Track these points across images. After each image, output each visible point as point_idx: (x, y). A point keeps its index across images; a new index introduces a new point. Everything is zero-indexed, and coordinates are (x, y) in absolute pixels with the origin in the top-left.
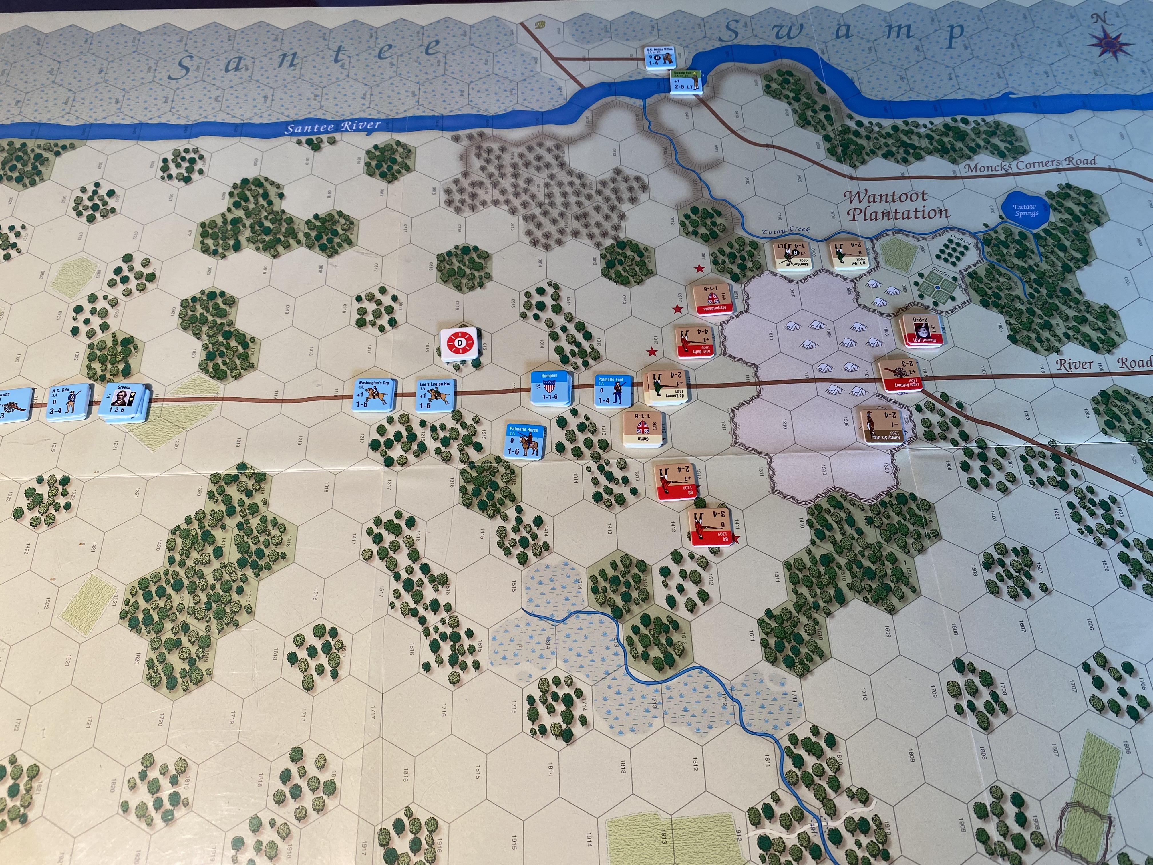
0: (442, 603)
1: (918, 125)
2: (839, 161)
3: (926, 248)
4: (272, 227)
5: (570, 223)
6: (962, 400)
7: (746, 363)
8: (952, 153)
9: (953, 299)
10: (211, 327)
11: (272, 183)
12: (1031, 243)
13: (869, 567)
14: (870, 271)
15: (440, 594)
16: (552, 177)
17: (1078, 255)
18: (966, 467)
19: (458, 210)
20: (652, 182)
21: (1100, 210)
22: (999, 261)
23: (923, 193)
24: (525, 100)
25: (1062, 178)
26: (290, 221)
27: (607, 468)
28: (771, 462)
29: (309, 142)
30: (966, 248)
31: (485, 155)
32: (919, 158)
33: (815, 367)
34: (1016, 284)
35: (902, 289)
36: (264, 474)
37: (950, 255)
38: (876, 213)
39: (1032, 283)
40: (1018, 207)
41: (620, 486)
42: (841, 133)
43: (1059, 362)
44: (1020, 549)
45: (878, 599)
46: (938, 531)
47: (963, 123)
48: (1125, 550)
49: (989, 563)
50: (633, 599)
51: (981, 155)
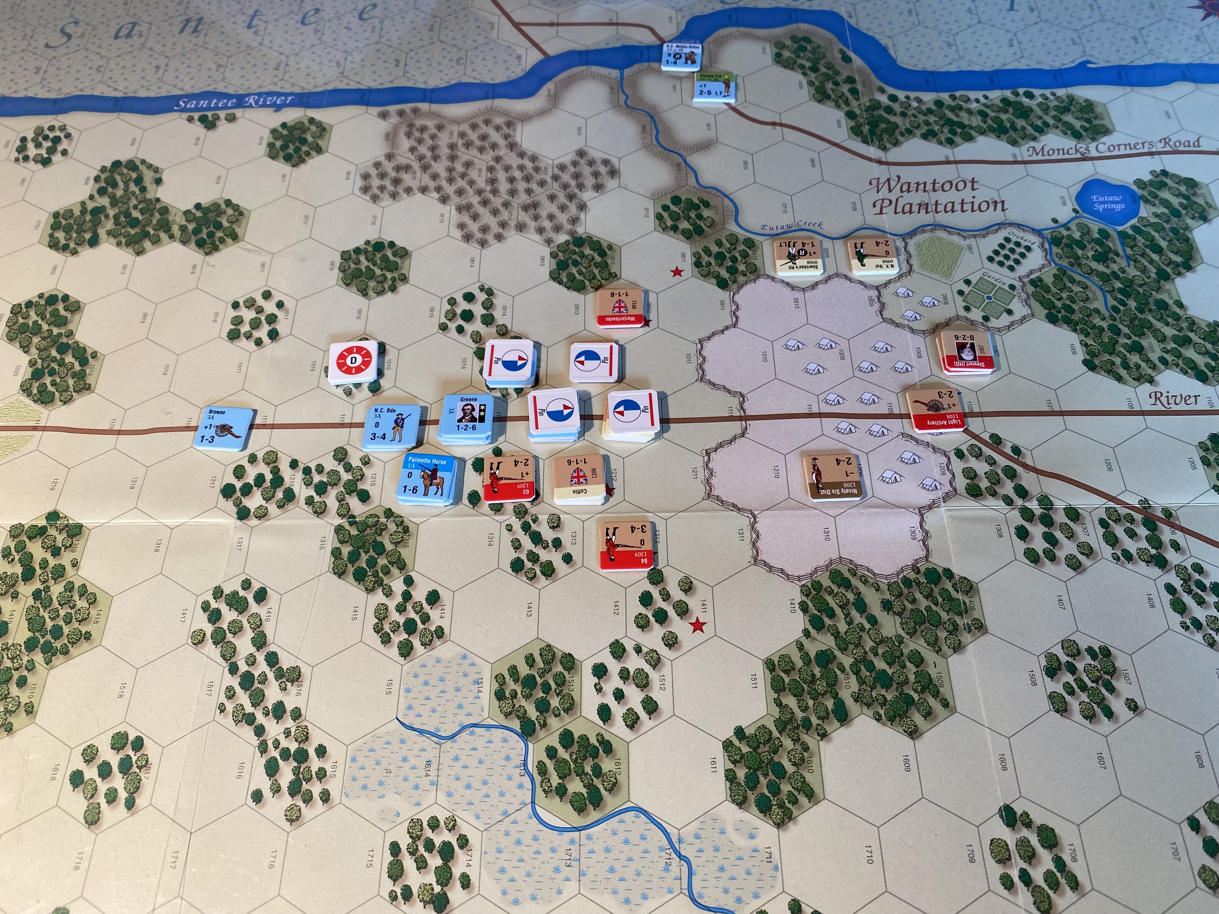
0: (289, 707)
1: (969, 99)
2: (865, 141)
3: (974, 248)
4: (140, 217)
5: (514, 214)
6: (1018, 443)
7: (729, 391)
8: (1012, 133)
9: (1010, 312)
10: (44, 339)
11: (150, 167)
12: (1115, 243)
13: (884, 671)
14: (900, 277)
15: (288, 694)
16: (498, 159)
17: (1178, 259)
18: (1022, 534)
19: (375, 198)
20: (624, 167)
21: (1206, 203)
22: (1072, 265)
23: (973, 181)
24: (474, 70)
25: (1156, 164)
26: (165, 210)
27: (534, 527)
28: (755, 522)
29: (203, 120)
30: (1028, 249)
31: (417, 134)
32: (969, 138)
33: (821, 397)
34: (1094, 294)
35: (942, 300)
36: (80, 527)
37: (1007, 257)
38: (911, 205)
39: (1116, 293)
40: (1098, 198)
41: (550, 551)
42: (868, 109)
43: (1153, 395)
44: (1097, 650)
45: (895, 717)
46: (983, 621)
47: (1027, 97)
49: (1054, 668)
50: (551, 709)
51: (1050, 135)
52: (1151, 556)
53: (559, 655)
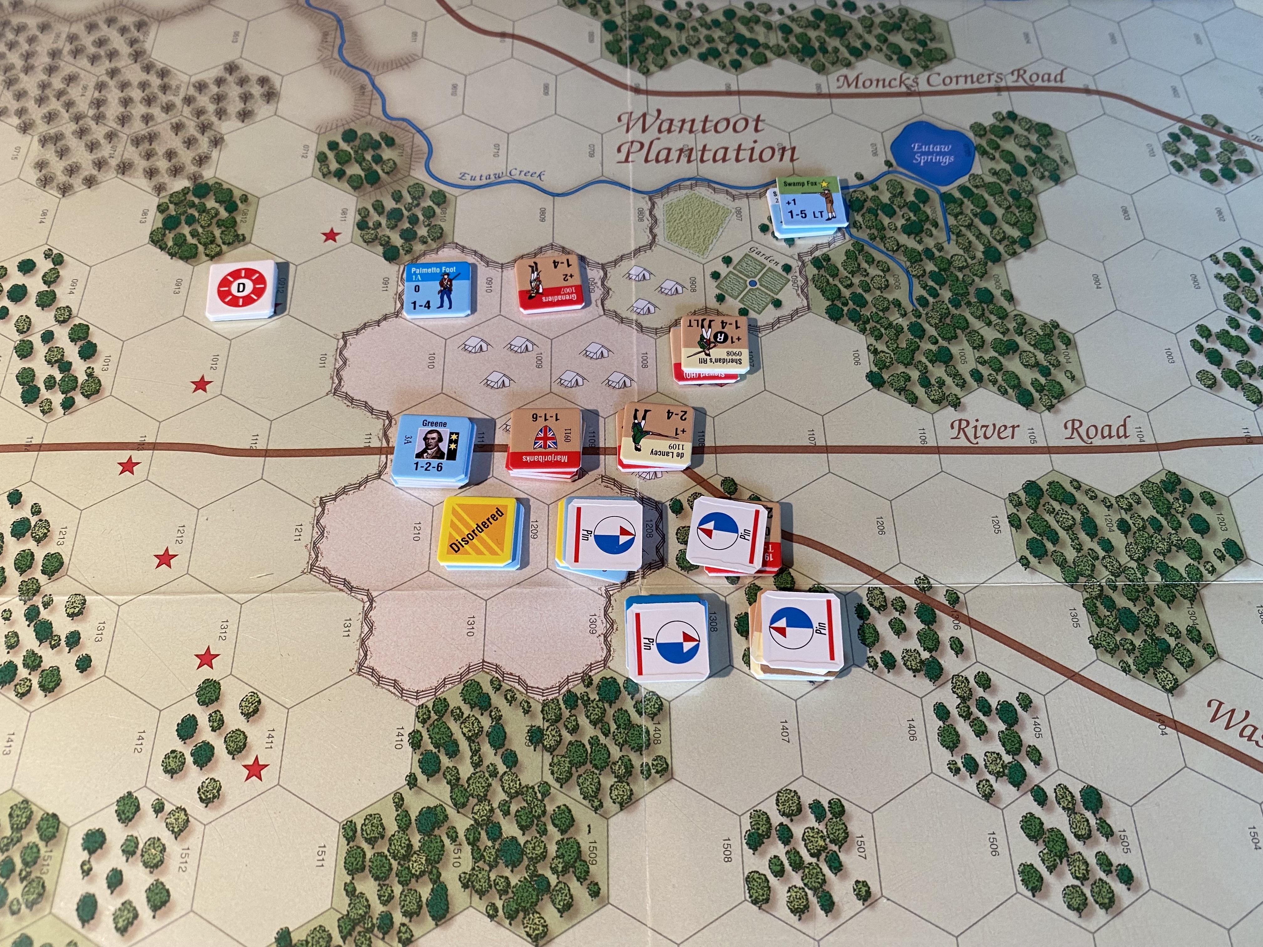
1: (770, 9)
2: (622, 62)
3: (745, 212)
5: (120, 149)
6: (761, 492)
7: (372, 411)
8: (819, 55)
9: (778, 304)
12: (935, 210)
13: (514, 839)
14: (638, 251)
16: (113, 73)
17: (1015, 233)
18: (745, 626)
20: (286, 88)
21: (1062, 158)
23: (758, 119)
25: (1003, 103)
27: (44, 614)
28: (371, 608)
31: (10, 36)
32: (762, 61)
33: (500, 422)
34: (897, 280)
35: (688, 285)
38: (669, 150)
39: (926, 278)
40: (920, 147)
41: (59, 652)
42: (634, 18)
43: (956, 424)
44: (826, 806)
45: (517, 911)
46: (669, 762)
47: (846, 10)
48: (1037, 811)
49: (759, 835)
50: (8, 902)
51: (869, 60)
52: (922, 662)
53: (38, 816)
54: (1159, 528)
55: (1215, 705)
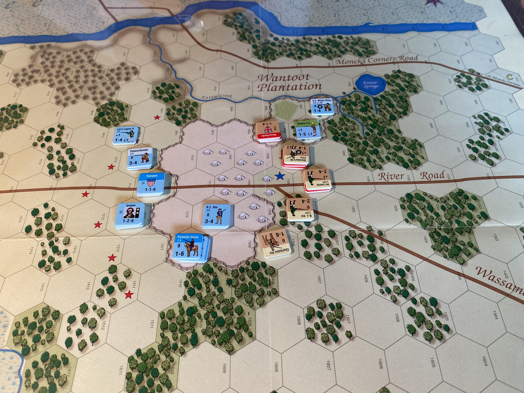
1: (311, 39)
2: (259, 58)
3: (303, 106)
5: (84, 92)
7: (171, 175)
8: (330, 54)
12: (371, 103)
13: (222, 317)
14: (265, 120)
16: (82, 67)
17: (401, 110)
18: (305, 244)
19: (18, 85)
20: (142, 70)
21: (417, 85)
23: (307, 76)
24: (81, 28)
25: (396, 67)
27: (56, 244)
28: (171, 240)
31: (46, 56)
32: (309, 56)
33: (216, 177)
34: (358, 127)
35: (283, 130)
38: (276, 87)
39: (369, 126)
40: (366, 83)
41: (61, 257)
42: (263, 44)
43: (380, 175)
44: (335, 305)
45: (223, 342)
46: (277, 290)
47: (339, 38)
48: (413, 306)
49: (311, 315)
50: (41, 341)
51: (347, 55)
52: (369, 255)
53: (52, 311)
54: (456, 208)
55: (479, 269)
